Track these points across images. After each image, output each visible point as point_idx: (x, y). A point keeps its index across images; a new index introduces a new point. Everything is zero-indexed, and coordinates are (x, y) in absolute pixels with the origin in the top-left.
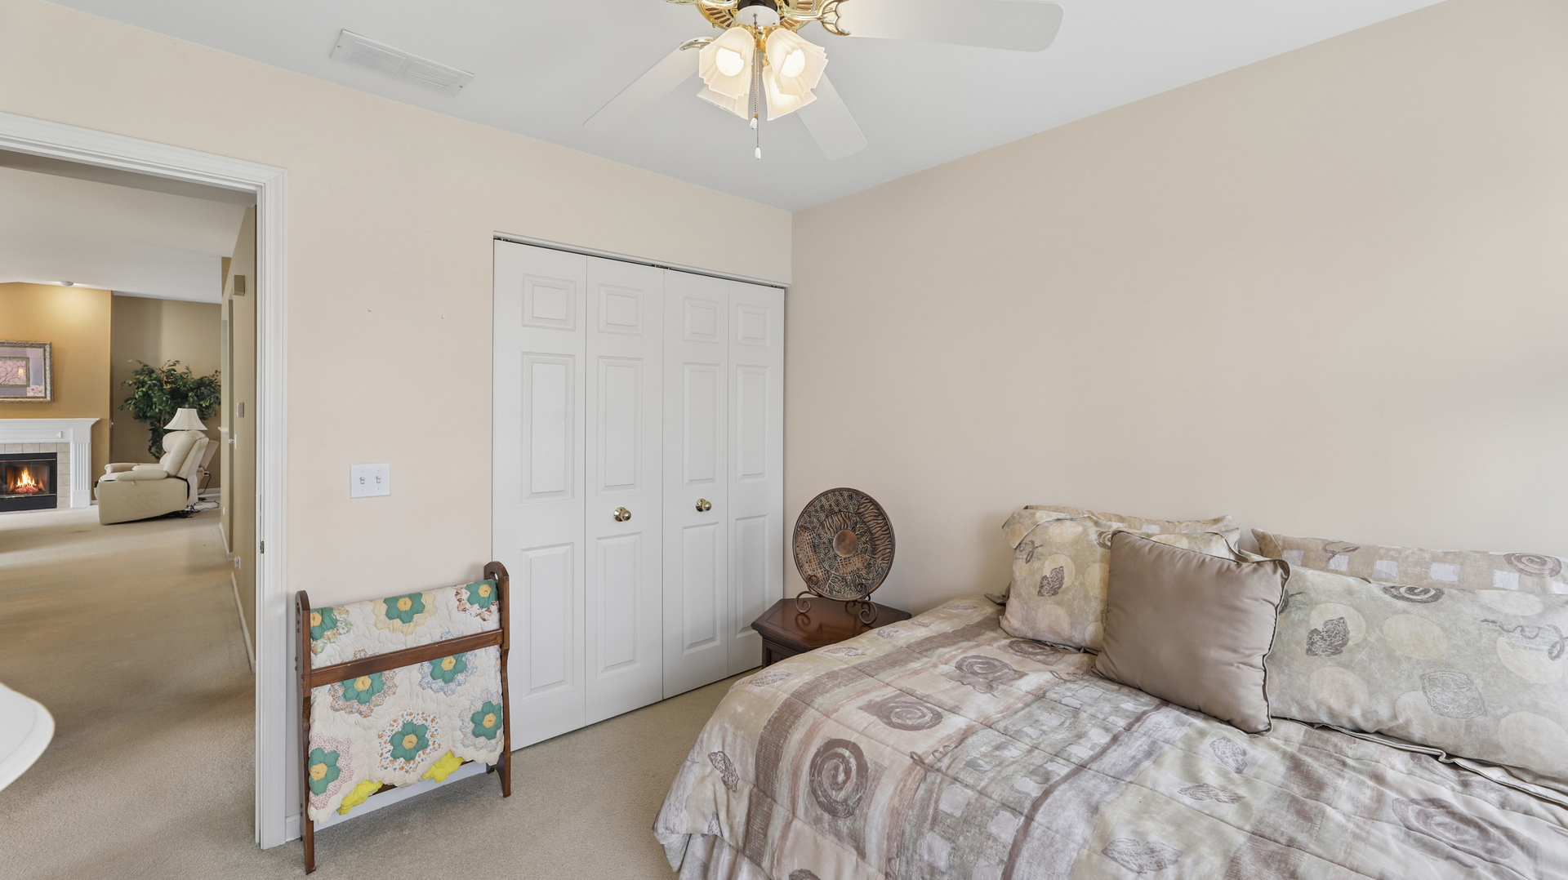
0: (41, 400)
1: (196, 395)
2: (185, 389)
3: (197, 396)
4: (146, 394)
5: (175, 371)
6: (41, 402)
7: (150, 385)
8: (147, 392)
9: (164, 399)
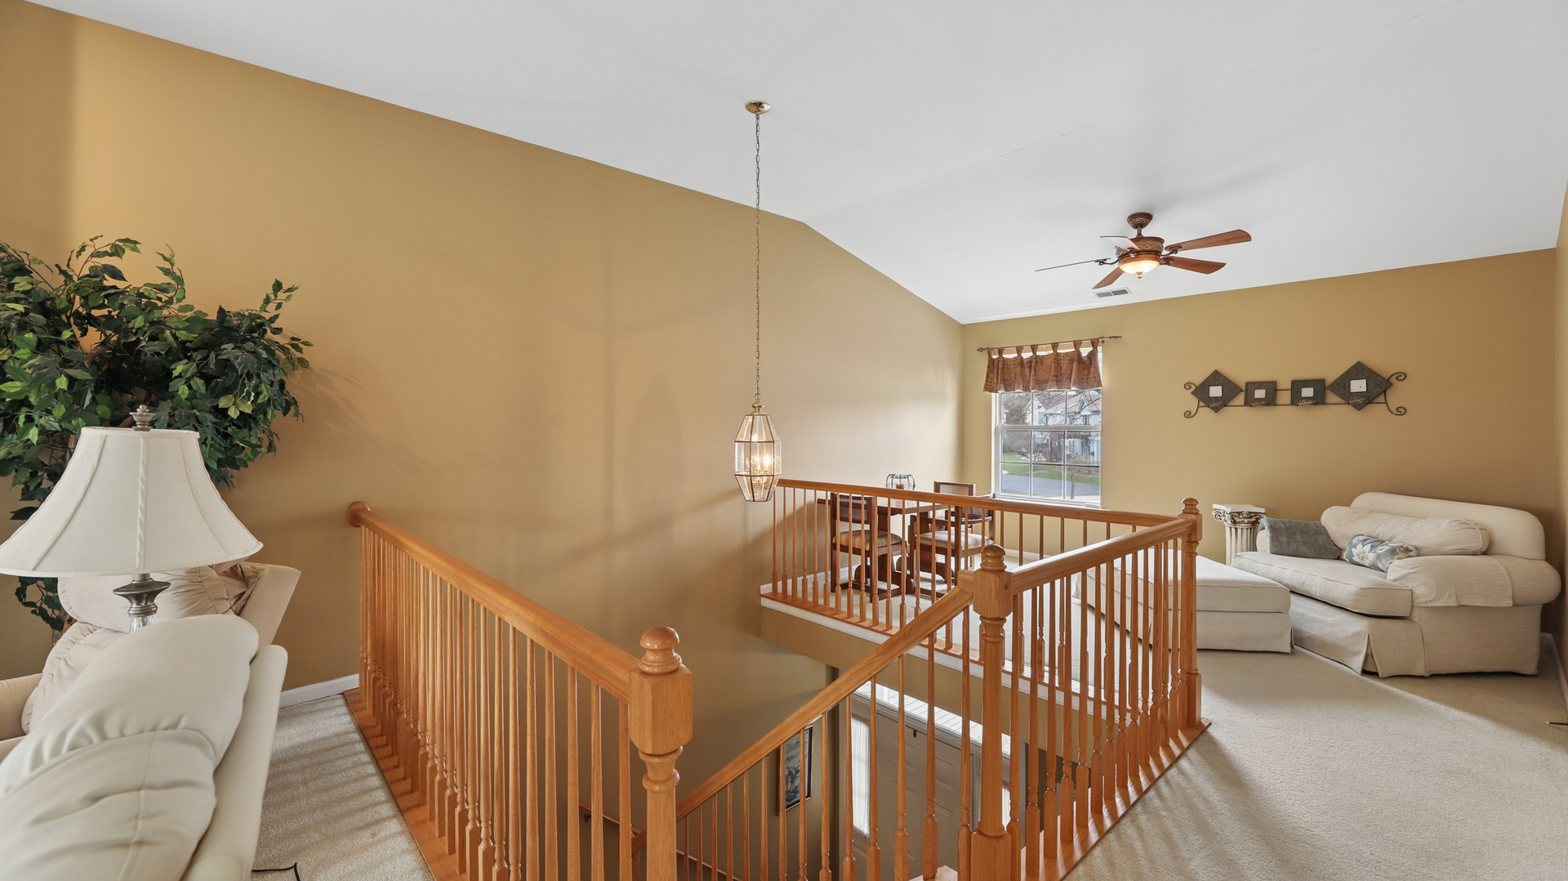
1: (201, 375)
2: (156, 346)
3: (207, 379)
5: (116, 274)
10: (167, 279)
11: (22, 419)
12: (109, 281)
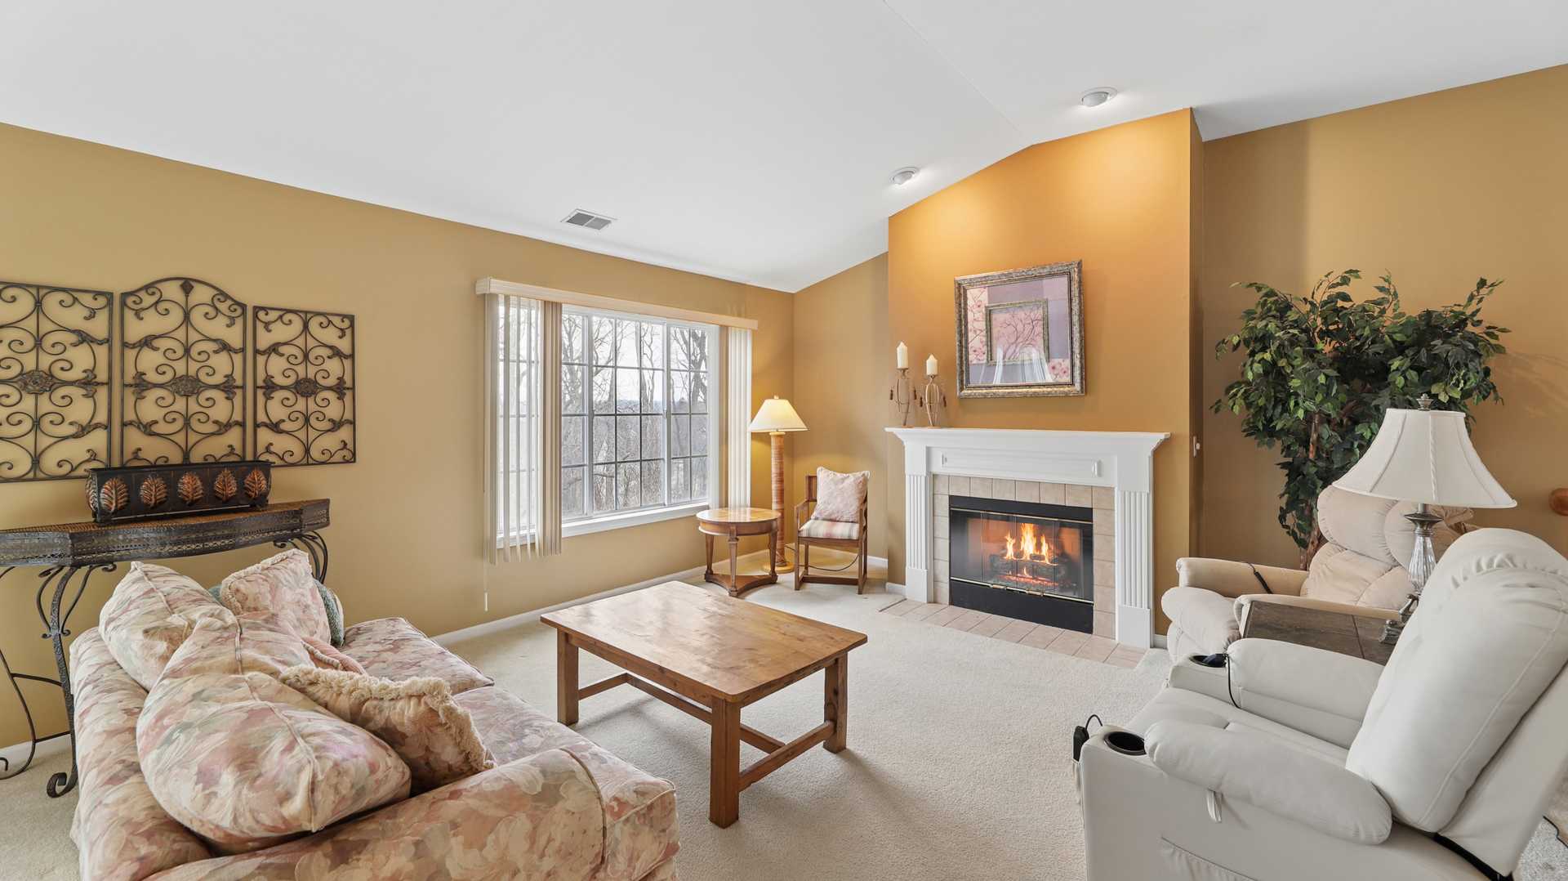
0: (1066, 389)
2: (1377, 348)
4: (1271, 369)
5: (1346, 298)
6: (1066, 395)
7: (1281, 345)
8: (1274, 363)
9: (1322, 379)
10: (1382, 295)
11: (1292, 404)
12: (1340, 303)
